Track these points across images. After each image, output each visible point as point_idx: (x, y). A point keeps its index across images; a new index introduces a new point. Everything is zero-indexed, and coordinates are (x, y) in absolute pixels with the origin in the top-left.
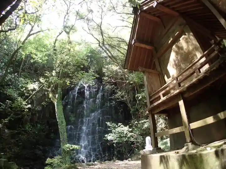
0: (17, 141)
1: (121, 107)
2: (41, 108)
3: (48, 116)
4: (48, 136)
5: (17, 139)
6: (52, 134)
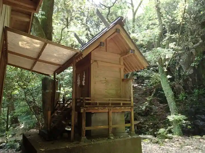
2: (193, 71)
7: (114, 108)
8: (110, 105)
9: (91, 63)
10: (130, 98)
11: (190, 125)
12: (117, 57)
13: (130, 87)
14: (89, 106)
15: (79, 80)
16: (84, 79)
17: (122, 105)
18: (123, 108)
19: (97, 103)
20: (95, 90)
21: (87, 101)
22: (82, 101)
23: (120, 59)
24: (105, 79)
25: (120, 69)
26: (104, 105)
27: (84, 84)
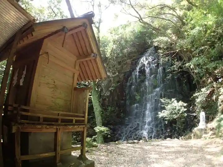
0: (92, 124)
1: (184, 77)
2: (109, 93)
3: (117, 98)
4: (118, 116)
5: (91, 123)
6: (121, 114)
7: (65, 127)
8: (59, 122)
9: (40, 54)
10: (84, 113)
11: (109, 134)
12: (72, 58)
13: (85, 98)
14: (28, 121)
15: (15, 78)
16: (23, 76)
17: (74, 122)
18: (76, 127)
19: (41, 117)
20: (37, 96)
21: (24, 113)
22: (15, 112)
23: (76, 62)
24: (54, 82)
25: (74, 74)
26: (50, 122)
27: (21, 84)
